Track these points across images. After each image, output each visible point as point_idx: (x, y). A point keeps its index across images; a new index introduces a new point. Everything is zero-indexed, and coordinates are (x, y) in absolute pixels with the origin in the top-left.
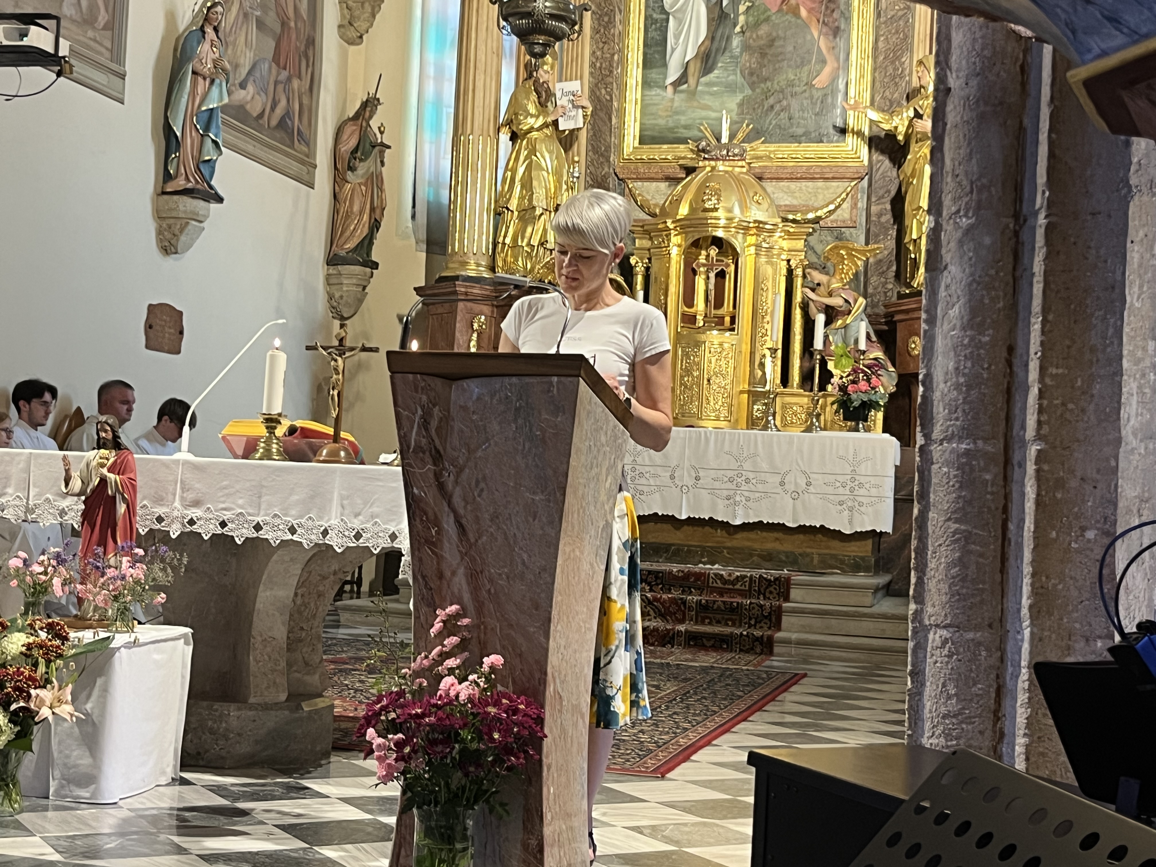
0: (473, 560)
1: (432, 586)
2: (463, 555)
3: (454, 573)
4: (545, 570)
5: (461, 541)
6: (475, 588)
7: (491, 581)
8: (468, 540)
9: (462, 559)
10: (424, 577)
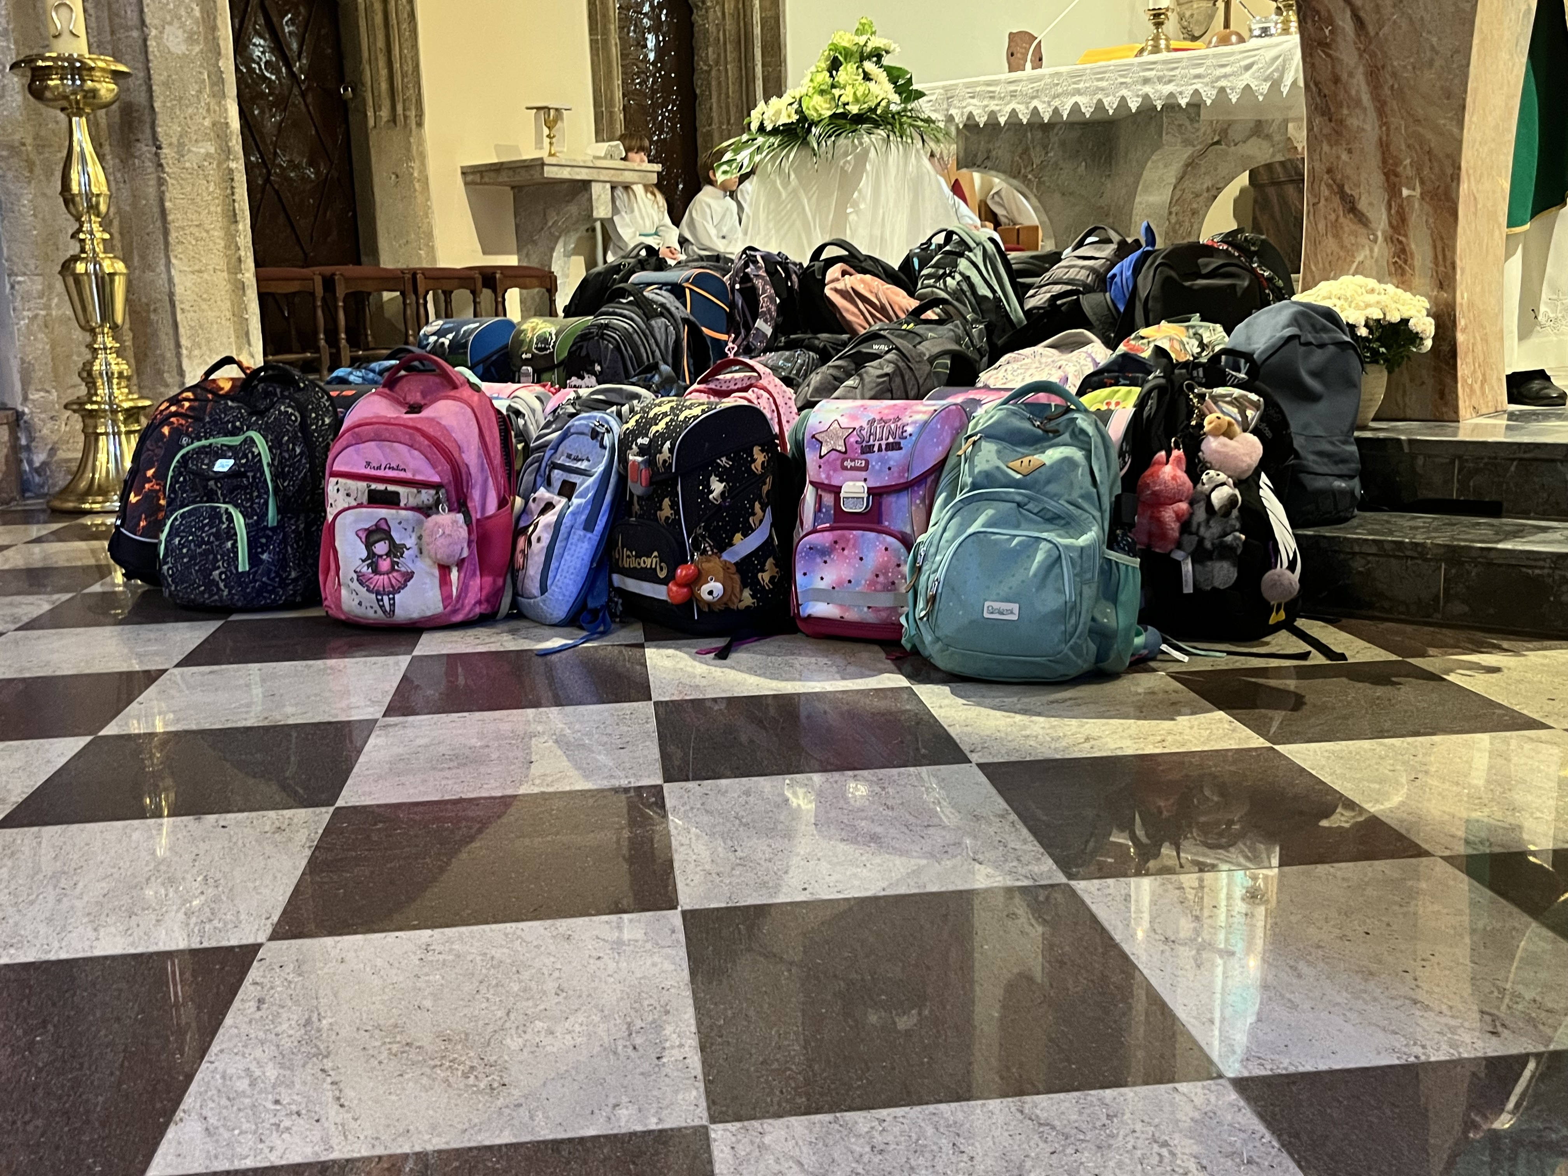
0: (1373, 55)
1: (1326, 92)
2: (1361, 53)
3: (1351, 75)
4: (1457, 51)
5: (1358, 36)
6: (1375, 88)
7: (1394, 75)
8: (1367, 33)
9: (1361, 56)
10: (1316, 84)
